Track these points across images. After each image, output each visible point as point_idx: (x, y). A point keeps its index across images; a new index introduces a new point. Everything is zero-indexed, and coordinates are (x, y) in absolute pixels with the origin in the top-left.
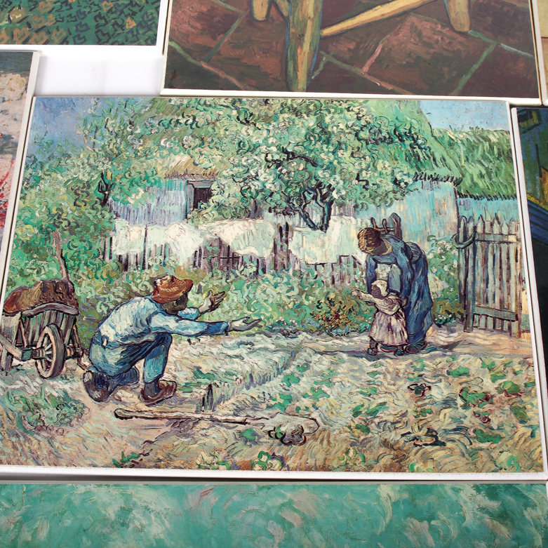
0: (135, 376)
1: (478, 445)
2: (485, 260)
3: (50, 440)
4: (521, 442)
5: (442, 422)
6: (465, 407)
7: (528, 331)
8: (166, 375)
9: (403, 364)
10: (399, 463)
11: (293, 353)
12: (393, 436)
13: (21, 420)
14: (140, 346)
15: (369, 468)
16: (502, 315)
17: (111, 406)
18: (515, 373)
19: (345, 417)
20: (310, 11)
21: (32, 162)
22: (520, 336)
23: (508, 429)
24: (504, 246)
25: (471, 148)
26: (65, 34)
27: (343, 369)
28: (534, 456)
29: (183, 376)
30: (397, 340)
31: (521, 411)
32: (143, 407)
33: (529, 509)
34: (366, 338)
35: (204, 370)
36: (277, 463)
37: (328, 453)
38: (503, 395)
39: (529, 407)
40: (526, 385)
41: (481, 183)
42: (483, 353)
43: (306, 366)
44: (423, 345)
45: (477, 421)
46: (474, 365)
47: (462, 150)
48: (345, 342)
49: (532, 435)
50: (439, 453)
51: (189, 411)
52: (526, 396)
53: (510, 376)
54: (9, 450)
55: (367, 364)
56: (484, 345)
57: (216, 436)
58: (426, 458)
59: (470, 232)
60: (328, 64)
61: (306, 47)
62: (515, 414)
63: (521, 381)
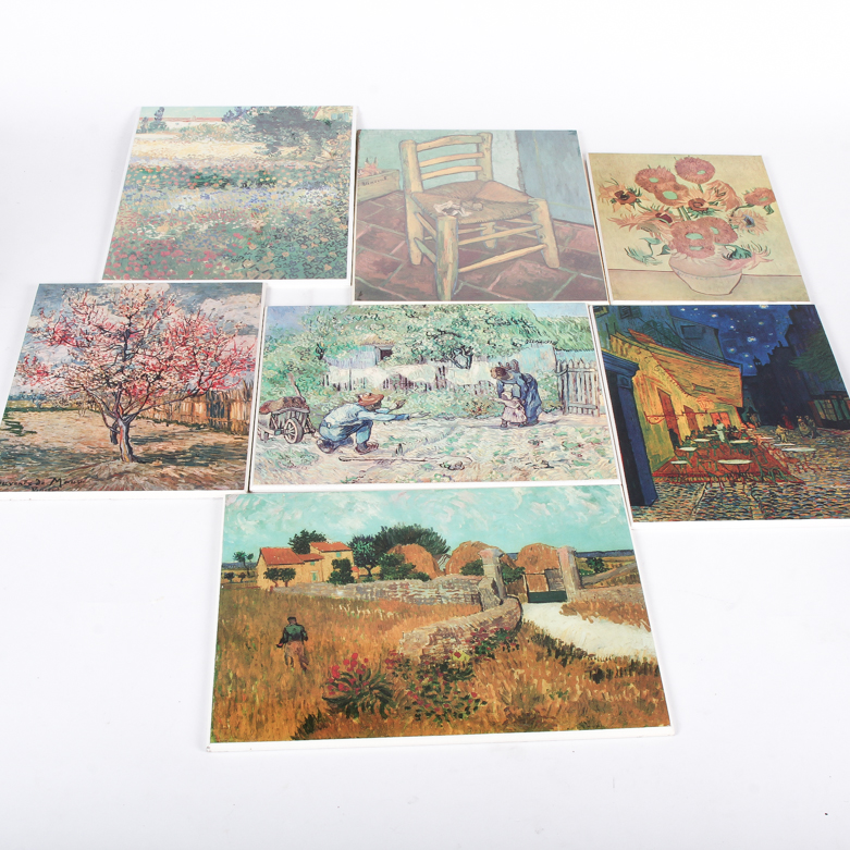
0: (351, 441)
1: (574, 467)
2: (575, 381)
3: (298, 473)
4: (603, 465)
5: (551, 457)
6: (566, 449)
7: (605, 414)
8: (370, 440)
9: (524, 431)
10: (525, 476)
11: (453, 428)
12: (519, 465)
13: (278, 463)
14: (352, 427)
15: (506, 480)
16: (587, 406)
17: (335, 456)
18: (597, 434)
19: (489, 456)
20: (451, 260)
21: (269, 338)
22: (599, 416)
23: (594, 459)
24: (587, 374)
25: (563, 326)
26: (283, 274)
27: (485, 434)
29: (381, 441)
30: (520, 420)
31: (602, 451)
32: (357, 455)
34: (499, 419)
35: (395, 436)
36: (447, 479)
37: (479, 473)
38: (590, 444)
39: (605, 449)
40: (604, 439)
41: (570, 344)
42: (575, 425)
43: (462, 433)
44: (538, 422)
45: (574, 457)
46: (571, 431)
47: (557, 328)
48: (486, 421)
49: (610, 462)
50: (549, 471)
51: (389, 456)
52: (604, 444)
53: (594, 435)
54: (272, 477)
55: (501, 432)
56: (576, 421)
57: (406, 467)
58: (541, 474)
59: (564, 367)
60: (464, 286)
61: (449, 278)
62: (598, 453)
63: (601, 437)
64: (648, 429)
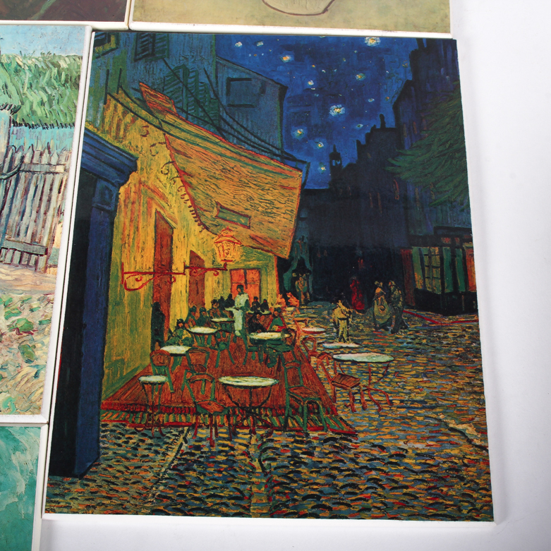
2: (26, 191)
4: (23, 383)
7: (55, 266)
16: (35, 248)
18: (32, 310)
22: (45, 271)
23: (11, 368)
24: (50, 177)
25: (38, 73)
28: (33, 398)
31: (30, 350)
33: (17, 453)
38: (14, 333)
39: (39, 345)
40: (41, 323)
41: (40, 112)
42: (3, 289)
47: (27, 77)
49: (36, 376)
52: (39, 334)
53: (26, 313)
56: (5, 281)
59: (17, 162)
62: (23, 353)
63: (36, 318)
64: (119, 303)
